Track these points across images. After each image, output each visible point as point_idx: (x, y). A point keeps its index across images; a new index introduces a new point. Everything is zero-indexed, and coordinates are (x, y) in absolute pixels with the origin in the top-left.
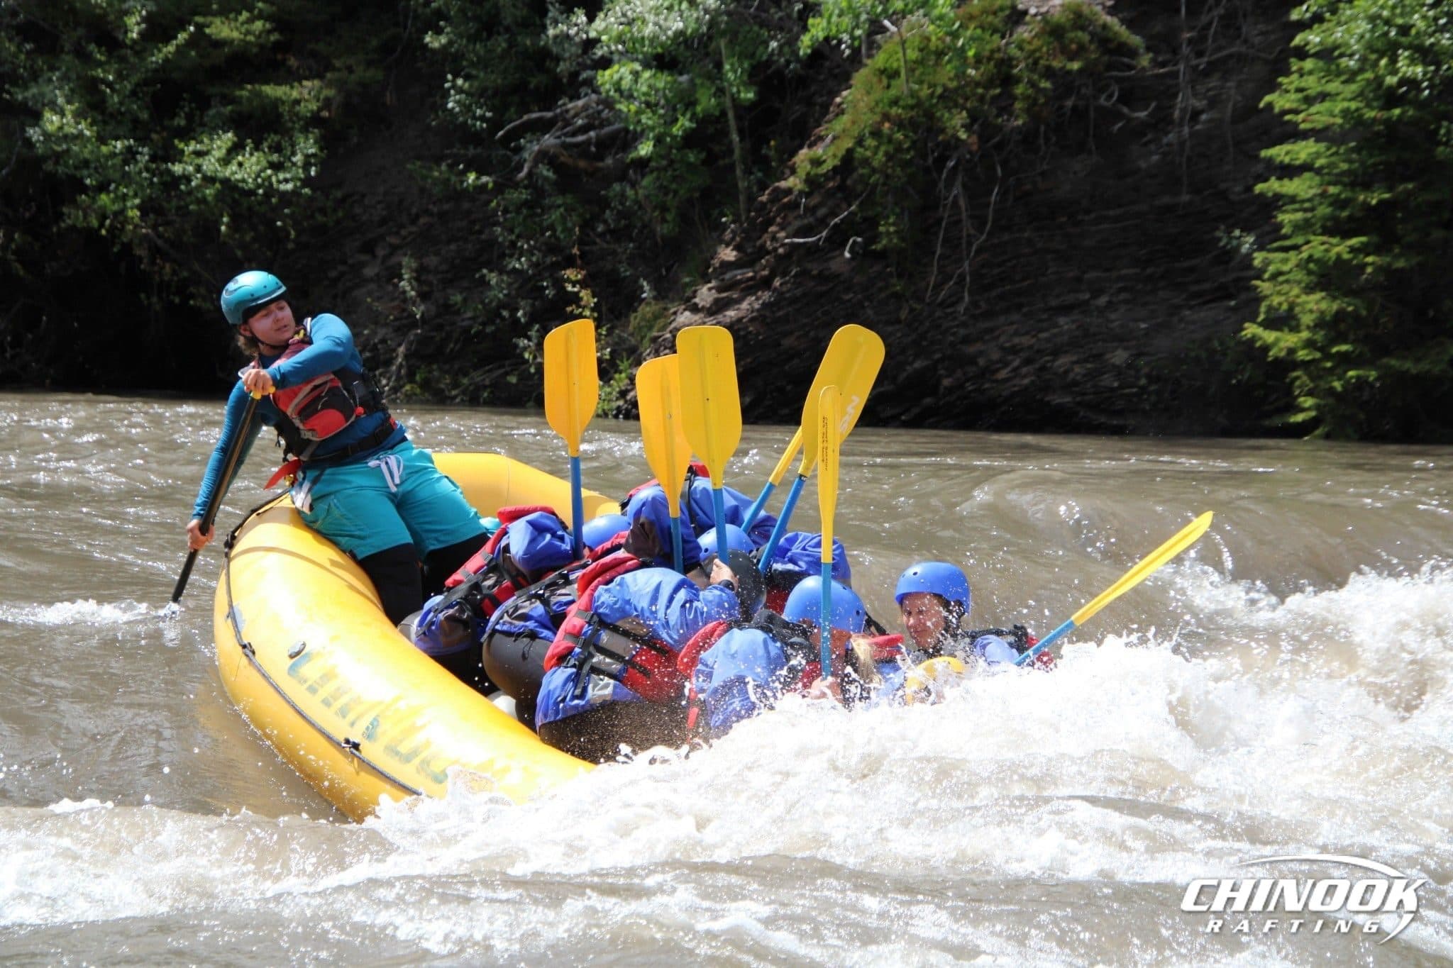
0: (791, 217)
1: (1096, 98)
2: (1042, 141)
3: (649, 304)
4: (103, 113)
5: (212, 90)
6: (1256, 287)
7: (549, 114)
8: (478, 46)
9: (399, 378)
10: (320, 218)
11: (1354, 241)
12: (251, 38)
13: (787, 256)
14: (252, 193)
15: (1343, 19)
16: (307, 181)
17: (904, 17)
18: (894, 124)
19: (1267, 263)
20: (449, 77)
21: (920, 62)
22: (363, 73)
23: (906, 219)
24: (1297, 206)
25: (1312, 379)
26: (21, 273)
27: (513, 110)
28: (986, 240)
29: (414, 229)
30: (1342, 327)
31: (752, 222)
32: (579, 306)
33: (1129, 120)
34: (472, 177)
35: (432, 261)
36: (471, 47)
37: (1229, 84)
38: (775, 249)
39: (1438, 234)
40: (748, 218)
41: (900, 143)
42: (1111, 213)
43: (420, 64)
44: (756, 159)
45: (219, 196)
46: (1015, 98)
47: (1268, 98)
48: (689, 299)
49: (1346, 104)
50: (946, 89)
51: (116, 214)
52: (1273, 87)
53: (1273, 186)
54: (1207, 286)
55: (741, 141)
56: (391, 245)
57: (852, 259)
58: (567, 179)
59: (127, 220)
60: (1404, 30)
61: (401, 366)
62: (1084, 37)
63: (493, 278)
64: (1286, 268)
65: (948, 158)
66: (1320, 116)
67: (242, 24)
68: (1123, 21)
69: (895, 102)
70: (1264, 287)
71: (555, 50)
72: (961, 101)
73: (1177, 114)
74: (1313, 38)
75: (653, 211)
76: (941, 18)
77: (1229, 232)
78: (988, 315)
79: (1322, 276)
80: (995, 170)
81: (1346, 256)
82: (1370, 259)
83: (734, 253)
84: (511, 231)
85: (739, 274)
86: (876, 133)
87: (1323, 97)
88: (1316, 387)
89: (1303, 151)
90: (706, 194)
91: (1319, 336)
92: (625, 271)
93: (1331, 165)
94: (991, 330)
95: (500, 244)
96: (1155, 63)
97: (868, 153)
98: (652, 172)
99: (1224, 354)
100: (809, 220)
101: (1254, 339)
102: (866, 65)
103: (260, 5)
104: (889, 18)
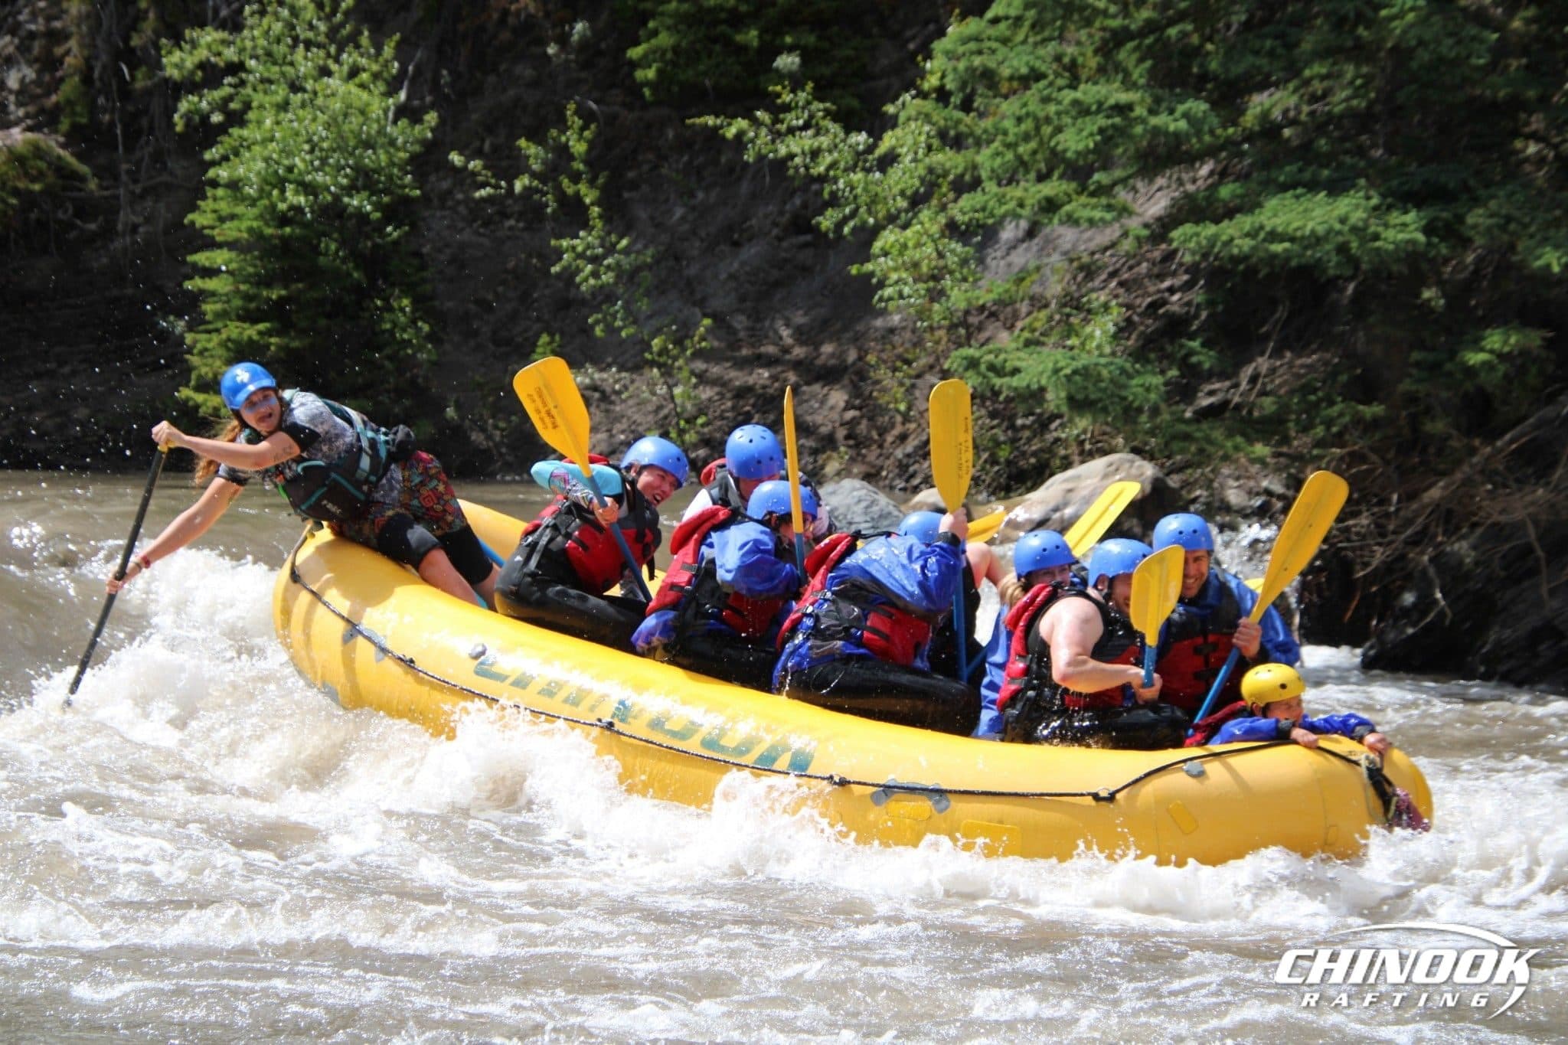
1: (55, 212)
2: (12, 244)
6: (186, 361)
11: (262, 326)
15: (244, 159)
19: (195, 342)
24: (216, 299)
33: (82, 230)
37: (161, 206)
39: (322, 322)
42: (72, 301)
47: (191, 217)
49: (249, 223)
52: (194, 208)
53: (198, 283)
60: (290, 169)
62: (42, 165)
64: (210, 345)
66: (230, 231)
68: (73, 154)
70: (194, 360)
73: (120, 227)
74: (223, 173)
77: (165, 317)
81: (255, 337)
82: (273, 340)
87: (233, 217)
93: (241, 269)
96: (101, 187)
101: (188, 399)
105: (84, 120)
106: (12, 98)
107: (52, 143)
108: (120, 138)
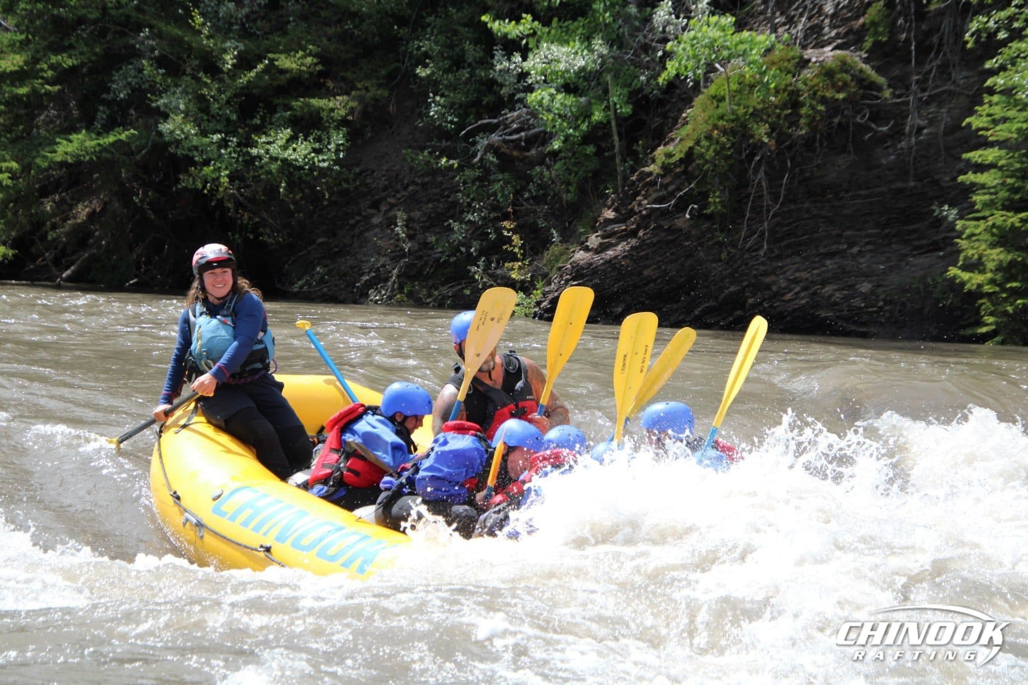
0: (651, 191)
1: (854, 117)
2: (818, 145)
3: (557, 245)
4: (208, 114)
5: (276, 101)
6: (958, 244)
7: (495, 121)
8: (450, 75)
9: (393, 290)
10: (345, 185)
11: (1023, 215)
12: (304, 68)
13: (648, 216)
14: (301, 168)
15: (1020, 69)
16: (337, 162)
17: (729, 62)
18: (721, 131)
19: (965, 228)
20: (431, 95)
21: (739, 92)
22: (374, 92)
23: (727, 193)
24: (985, 191)
25: (993, 304)
26: (153, 217)
27: (472, 117)
28: (779, 209)
29: (405, 193)
30: (1014, 271)
31: (625, 193)
32: (511, 246)
33: (876, 132)
34: (444, 160)
35: (417, 214)
36: (445, 76)
37: (943, 110)
38: (640, 212)
40: (623, 190)
41: (724, 144)
42: (863, 193)
43: (411, 86)
44: (629, 152)
45: (281, 170)
46: (801, 116)
47: (968, 120)
48: (583, 243)
49: (1020, 125)
50: (755, 109)
51: (214, 180)
52: (971, 112)
53: (970, 177)
54: (924, 242)
55: (620, 140)
56: (390, 203)
57: (691, 219)
58: (506, 162)
59: (220, 185)
61: (394, 282)
62: (848, 77)
63: (456, 226)
64: (977, 231)
65: (755, 154)
66: (1002, 132)
67: (299, 59)
68: (873, 68)
69: (721, 117)
70: (963, 243)
71: (500, 80)
72: (765, 117)
73: (907, 129)
74: (1000, 81)
75: (561, 185)
76: (754, 62)
77: (941, 205)
78: (779, 257)
79: (1001, 237)
80: (786, 163)
81: (1017, 225)
83: (613, 213)
84: (468, 196)
85: (616, 227)
86: (709, 137)
88: (996, 310)
89: (990, 155)
90: (596, 174)
91: (999, 277)
92: (542, 224)
93: (1010, 165)
94: (781, 267)
95: (462, 204)
96: (894, 95)
97: (703, 150)
98: (561, 159)
99: (935, 287)
100: (665, 193)
101: (955, 277)
102: (703, 93)
103: (311, 47)
104: (719, 63)
105: (885, 39)
106: (827, 21)
107: (856, 58)
108: (913, 53)
